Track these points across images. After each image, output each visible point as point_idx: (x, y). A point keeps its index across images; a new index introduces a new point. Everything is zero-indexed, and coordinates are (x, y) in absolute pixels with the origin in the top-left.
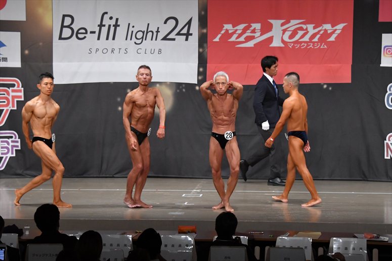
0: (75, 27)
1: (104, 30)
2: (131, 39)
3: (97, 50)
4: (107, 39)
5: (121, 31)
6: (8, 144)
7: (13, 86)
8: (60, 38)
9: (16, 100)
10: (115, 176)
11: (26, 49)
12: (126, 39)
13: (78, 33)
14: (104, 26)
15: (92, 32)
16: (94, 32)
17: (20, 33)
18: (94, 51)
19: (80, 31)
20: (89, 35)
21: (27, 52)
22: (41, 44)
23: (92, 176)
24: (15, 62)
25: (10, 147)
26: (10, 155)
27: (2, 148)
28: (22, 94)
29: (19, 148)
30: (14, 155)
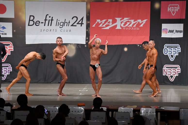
0: (35, 20)
1: (47, 22)
3: (44, 30)
6: (7, 69)
7: (9, 45)
8: (29, 25)
9: (10, 51)
10: (51, 82)
11: (14, 30)
12: (56, 26)
13: (36, 23)
14: (47, 20)
17: (12, 23)
18: (43, 30)
19: (37, 22)
20: (40, 24)
21: (15, 31)
22: (21, 27)
23: (41, 82)
24: (10, 35)
25: (7, 71)
26: (7, 74)
27: (4, 71)
28: (13, 48)
29: (11, 71)
30: (9, 74)
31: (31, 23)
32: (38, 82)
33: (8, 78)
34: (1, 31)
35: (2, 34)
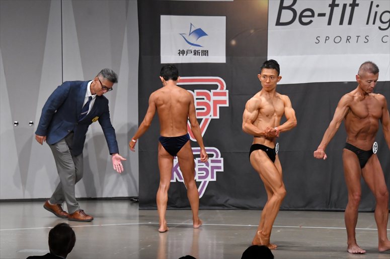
0: (298, 8)
1: (338, 11)
2: (374, 23)
3: (327, 38)
4: (341, 23)
5: (361, 13)
6: (207, 164)
7: (216, 87)
8: (278, 23)
9: (218, 106)
11: (233, 39)
12: (367, 23)
13: (301, 16)
14: (338, 5)
15: (320, 15)
16: (324, 15)
17: (224, 18)
18: (322, 40)
19: (305, 14)
20: (316, 19)
21: (233, 42)
22: (252, 31)
23: (317, 209)
24: (219, 56)
26: (209, 179)
28: (226, 98)
29: (222, 170)
30: (215, 179)
31: (287, 15)
32: (307, 208)
34: (192, 44)
35: (195, 54)
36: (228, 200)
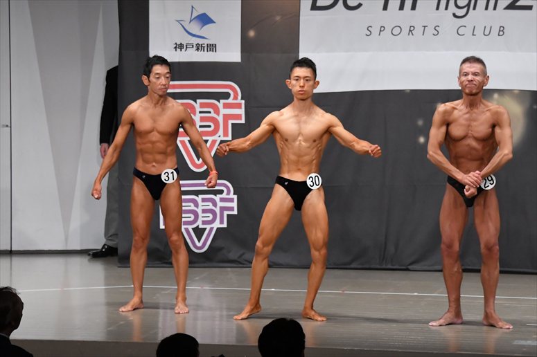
2: (446, 8)
3: (382, 29)
4: (401, 7)
6: (215, 204)
7: (227, 96)
8: (314, 7)
9: (230, 122)
10: (410, 267)
11: (251, 28)
12: (437, 8)
18: (375, 31)
21: (252, 33)
22: (278, 18)
23: (367, 266)
24: (231, 53)
25: (218, 210)
26: (217, 225)
27: (204, 211)
28: (242, 112)
29: (235, 212)
30: (225, 225)
32: (352, 266)
33: (219, 243)
34: (194, 36)
35: (198, 49)
36: (243, 254)
